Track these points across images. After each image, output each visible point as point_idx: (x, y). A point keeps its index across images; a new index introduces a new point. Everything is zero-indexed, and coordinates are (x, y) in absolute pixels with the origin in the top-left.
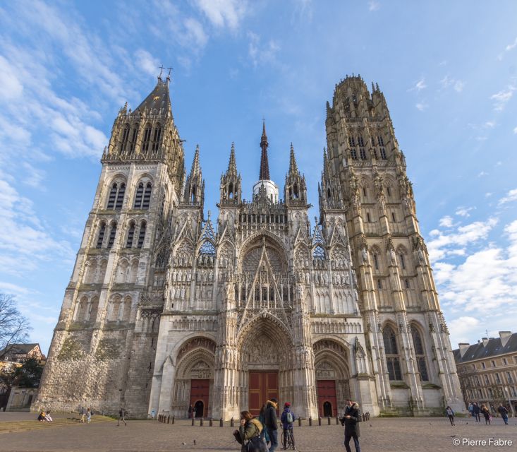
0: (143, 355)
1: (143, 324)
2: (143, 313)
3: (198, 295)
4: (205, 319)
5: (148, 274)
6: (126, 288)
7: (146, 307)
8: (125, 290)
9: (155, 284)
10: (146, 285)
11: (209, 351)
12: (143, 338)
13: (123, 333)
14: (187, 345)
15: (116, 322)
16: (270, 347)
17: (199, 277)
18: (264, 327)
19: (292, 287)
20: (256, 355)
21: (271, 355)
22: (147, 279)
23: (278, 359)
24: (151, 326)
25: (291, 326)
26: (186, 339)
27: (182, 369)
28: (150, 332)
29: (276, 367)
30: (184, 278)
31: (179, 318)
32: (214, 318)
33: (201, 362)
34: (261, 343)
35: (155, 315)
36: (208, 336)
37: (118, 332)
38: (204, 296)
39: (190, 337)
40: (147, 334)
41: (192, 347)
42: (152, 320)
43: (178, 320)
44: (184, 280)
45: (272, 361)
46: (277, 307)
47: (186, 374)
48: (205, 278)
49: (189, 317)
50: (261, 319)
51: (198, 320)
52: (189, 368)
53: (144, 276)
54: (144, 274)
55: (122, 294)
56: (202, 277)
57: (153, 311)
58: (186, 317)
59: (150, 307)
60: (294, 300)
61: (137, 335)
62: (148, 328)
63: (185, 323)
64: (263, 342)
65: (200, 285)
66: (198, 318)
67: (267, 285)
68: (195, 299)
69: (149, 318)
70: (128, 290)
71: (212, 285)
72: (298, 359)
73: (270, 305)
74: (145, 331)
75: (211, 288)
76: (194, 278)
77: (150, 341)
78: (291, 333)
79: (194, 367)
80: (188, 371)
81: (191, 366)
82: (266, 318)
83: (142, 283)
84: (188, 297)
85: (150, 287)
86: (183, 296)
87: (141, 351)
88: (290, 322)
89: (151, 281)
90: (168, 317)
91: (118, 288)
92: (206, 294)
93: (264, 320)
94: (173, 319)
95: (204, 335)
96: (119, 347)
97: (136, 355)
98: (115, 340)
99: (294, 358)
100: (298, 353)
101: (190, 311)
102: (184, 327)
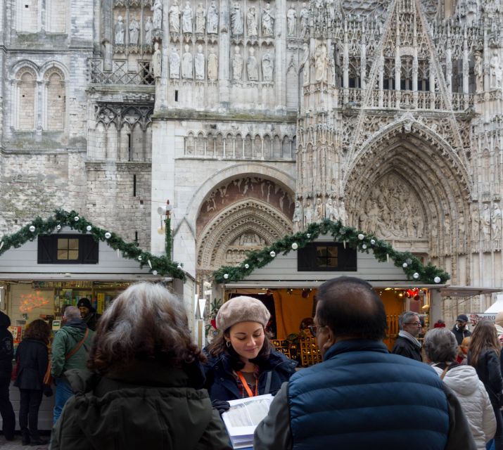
0: (117, 214)
1: (106, 139)
2: (102, 112)
3: (237, 70)
4: (262, 133)
5: (98, 10)
6: (48, 47)
7: (108, 98)
8: (45, 52)
9: (119, 38)
10: (98, 40)
11: (271, 208)
12: (111, 174)
13: (55, 162)
14: (218, 194)
15: (34, 133)
16: (406, 201)
17: (238, 24)
18: (400, 154)
19: (473, 58)
20: (375, 220)
21: (409, 220)
22: (97, 24)
23: (425, 228)
24: (124, 145)
25: (468, 154)
26: (219, 179)
27: (209, 248)
28: (124, 160)
29: (421, 248)
30: (201, 23)
31: (197, 127)
32: (284, 129)
33: (249, 233)
34: (386, 193)
35: (132, 120)
36: (271, 173)
37: (43, 158)
38: (253, 73)
39: (228, 174)
40: (119, 165)
41: (232, 199)
42: (125, 131)
43: (196, 132)
44: (200, 30)
45: (412, 232)
46: (438, 106)
47: (217, 259)
48: (254, 24)
49: (222, 127)
50: (398, 135)
51: (244, 135)
52: (223, 246)
53: (90, 17)
54: (90, 10)
55: (38, 61)
56: (246, 24)
57: (127, 108)
58: (214, 127)
59: (119, 98)
60: (479, 90)
61: (95, 167)
62: (119, 150)
63: (213, 140)
64: (391, 190)
65: (240, 44)
66: (244, 129)
67: (415, 52)
68: (232, 81)
69: (119, 127)
70: (51, 52)
71: (271, 45)
72: (485, 230)
73: (420, 101)
74: (113, 158)
75: (269, 53)
76: (223, 25)
77: (128, 182)
78: (470, 172)
79: (232, 243)
80: (221, 251)
81: (227, 242)
82: (410, 135)
83: (87, 35)
84: (213, 74)
85: (108, 46)
86: (200, 71)
87: (111, 205)
88: (466, 145)
89: (108, 30)
90: (171, 124)
91: (24, 46)
92: (260, 68)
93: (404, 137)
94: (184, 128)
95: (261, 170)
96: (52, 195)
97: (99, 215)
98: (40, 177)
99: (475, 227)
100: (486, 216)
101: (222, 111)
102: (211, 149)
